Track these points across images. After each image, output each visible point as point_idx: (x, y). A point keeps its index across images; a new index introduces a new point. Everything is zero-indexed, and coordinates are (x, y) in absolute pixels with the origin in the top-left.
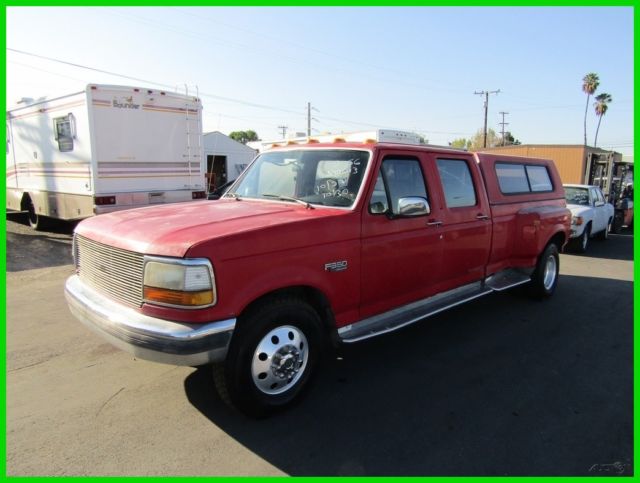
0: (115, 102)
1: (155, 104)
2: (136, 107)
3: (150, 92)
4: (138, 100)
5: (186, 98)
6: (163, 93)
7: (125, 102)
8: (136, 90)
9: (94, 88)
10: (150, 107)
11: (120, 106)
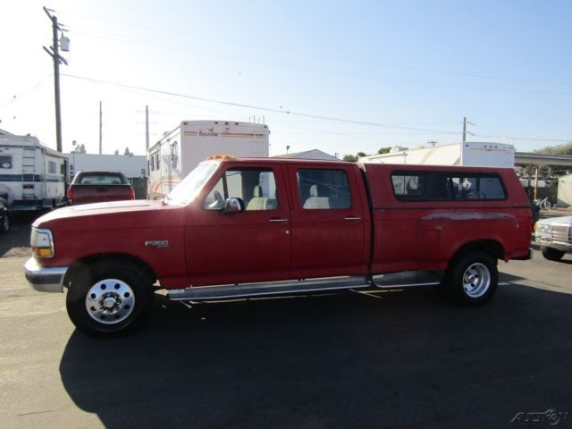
0: (200, 132)
1: (231, 132)
2: (216, 135)
3: (227, 123)
4: (217, 130)
5: (256, 126)
6: (237, 124)
7: (208, 132)
8: (216, 123)
9: (185, 123)
10: (226, 134)
11: (205, 134)
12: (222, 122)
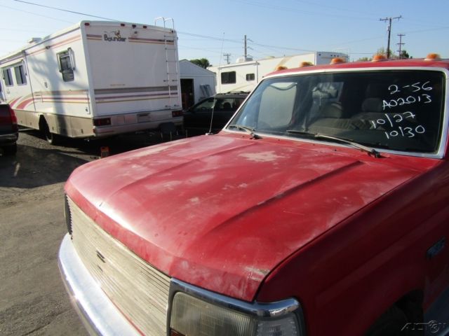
0: (106, 36)
1: (139, 36)
2: (123, 40)
3: (134, 26)
4: (125, 33)
5: (164, 30)
6: (145, 27)
7: (113, 36)
8: (123, 25)
9: (87, 24)
10: (133, 39)
11: (110, 39)
12: (129, 24)
